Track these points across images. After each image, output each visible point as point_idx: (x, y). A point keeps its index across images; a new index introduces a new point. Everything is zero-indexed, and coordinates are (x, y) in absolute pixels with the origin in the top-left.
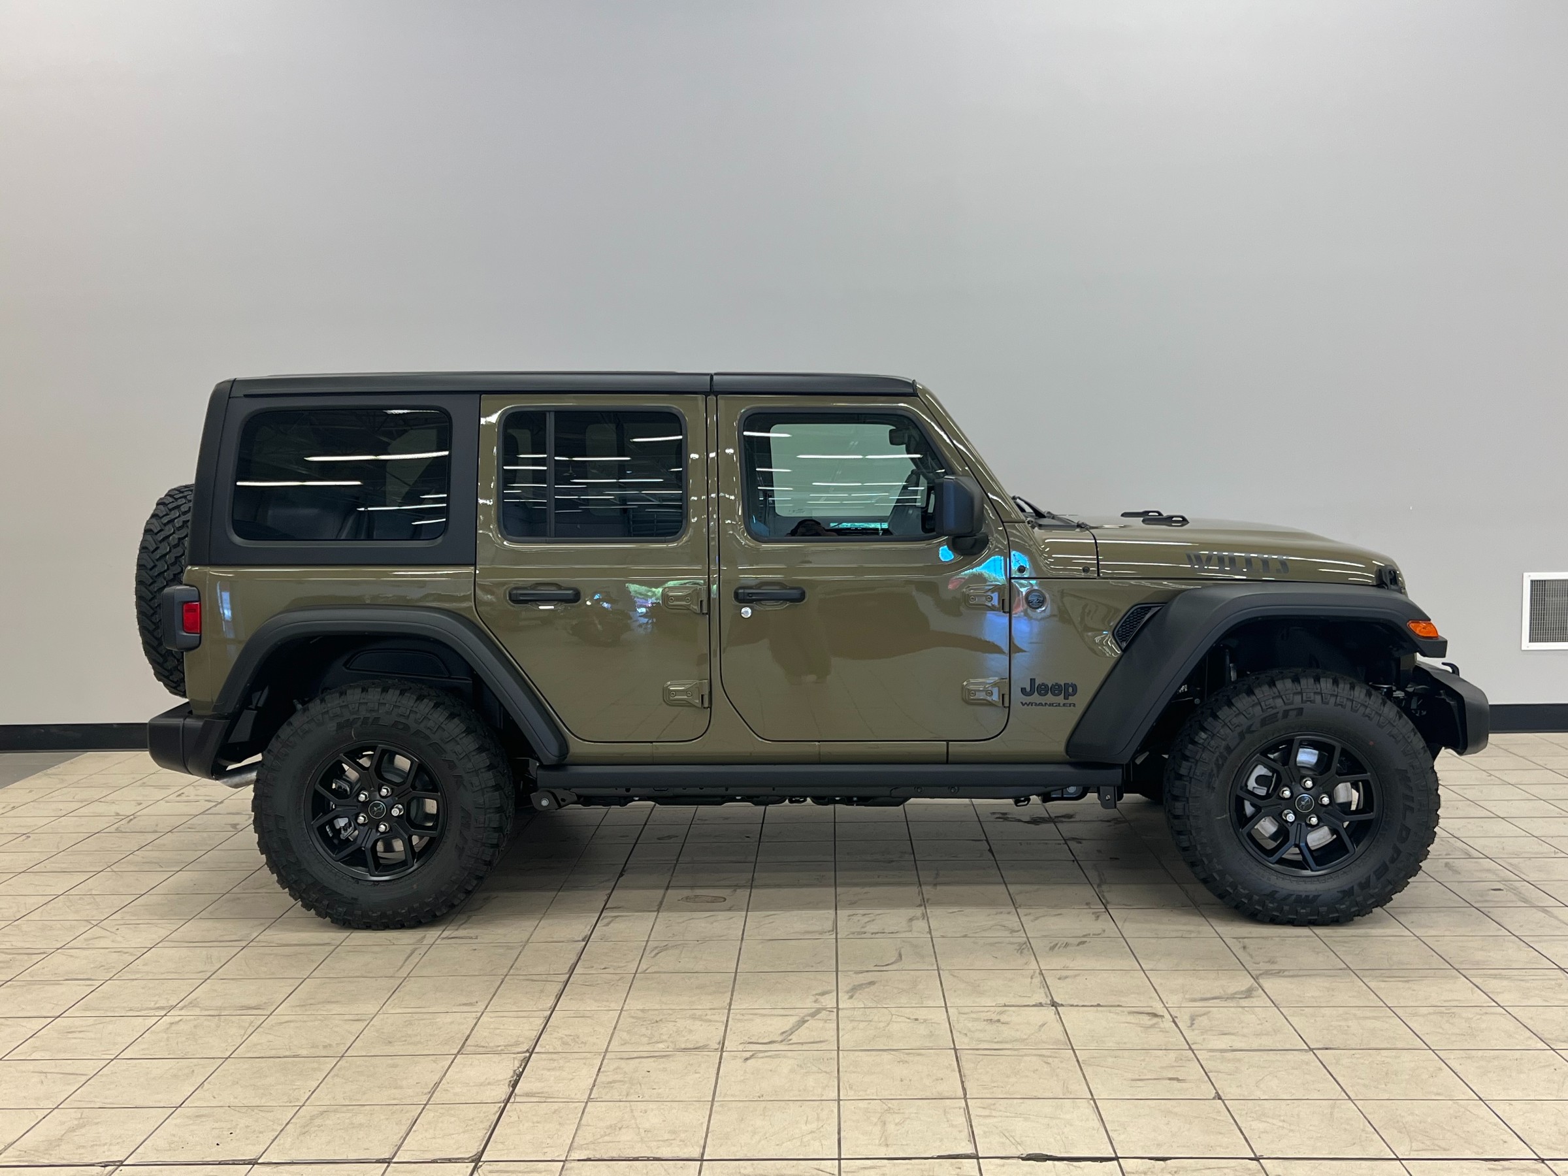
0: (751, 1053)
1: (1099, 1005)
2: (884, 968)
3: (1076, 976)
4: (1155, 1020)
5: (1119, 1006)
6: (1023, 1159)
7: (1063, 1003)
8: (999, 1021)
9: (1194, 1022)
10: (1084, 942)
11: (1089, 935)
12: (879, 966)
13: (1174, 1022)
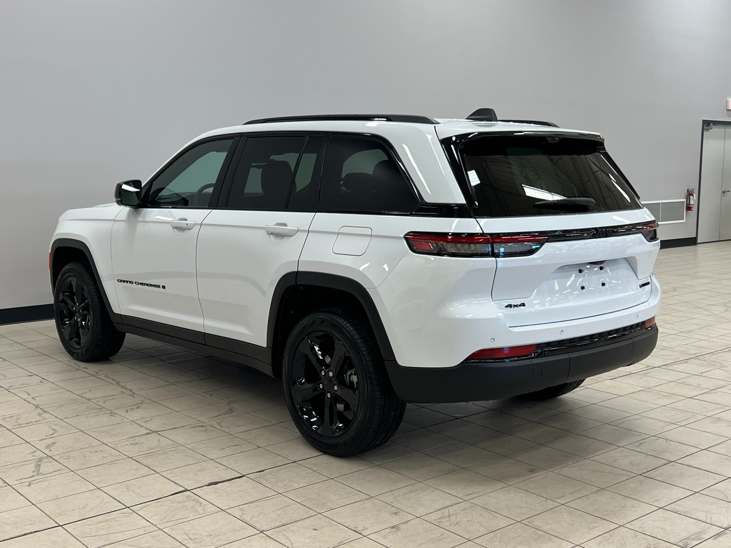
0: (28, 483)
1: (174, 428)
2: (52, 436)
3: (151, 420)
5: (183, 426)
6: (207, 486)
8: (136, 443)
11: (137, 403)
12: (48, 436)
13: (212, 427)
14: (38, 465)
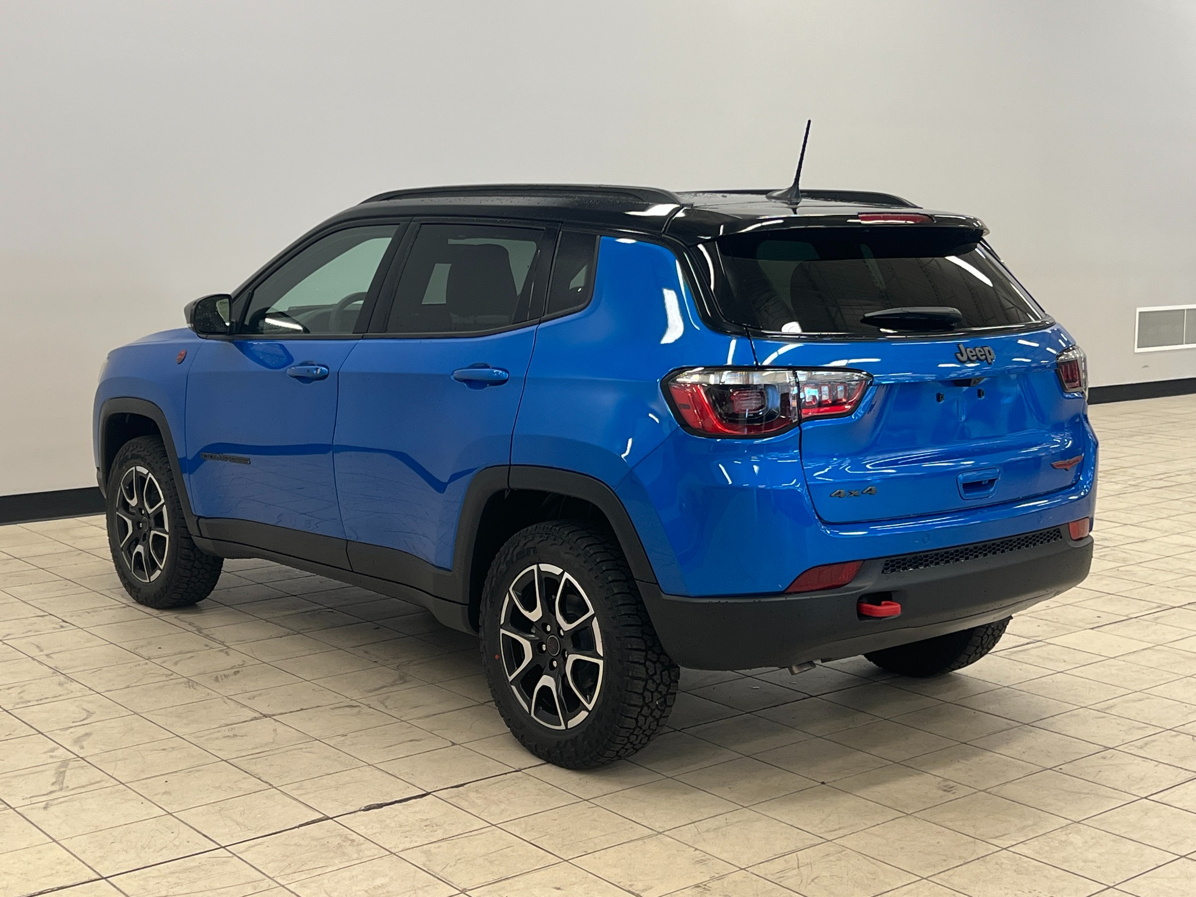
0: (45, 803)
1: (302, 710)
2: (85, 722)
3: (260, 695)
4: (357, 709)
5: (318, 707)
6: (363, 810)
7: (273, 713)
8: (235, 736)
9: (386, 704)
10: (238, 672)
11: (235, 666)
12: (76, 722)
13: (370, 707)
14: (61, 773)
